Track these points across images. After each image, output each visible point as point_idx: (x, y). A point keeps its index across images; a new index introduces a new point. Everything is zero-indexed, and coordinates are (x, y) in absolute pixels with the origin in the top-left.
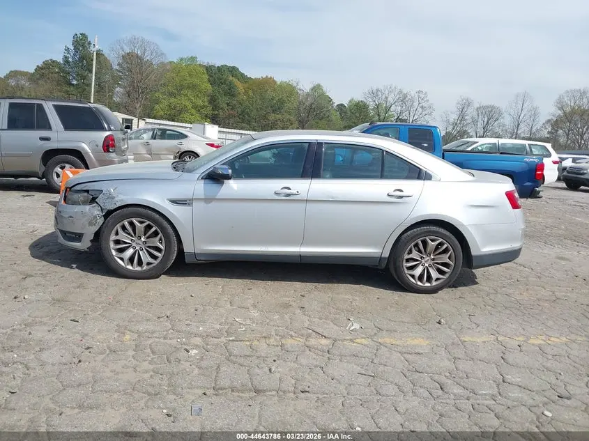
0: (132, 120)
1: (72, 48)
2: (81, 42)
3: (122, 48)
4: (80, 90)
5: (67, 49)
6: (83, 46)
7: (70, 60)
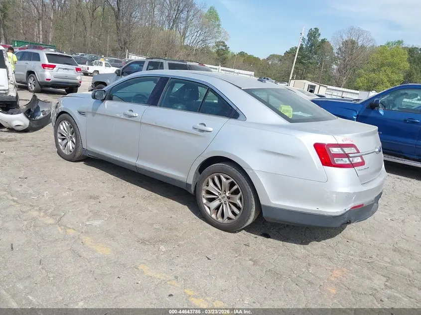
0: (315, 86)
1: (307, 38)
2: (313, 34)
3: (341, 37)
4: (305, 67)
5: (303, 39)
6: (314, 37)
7: (304, 46)
